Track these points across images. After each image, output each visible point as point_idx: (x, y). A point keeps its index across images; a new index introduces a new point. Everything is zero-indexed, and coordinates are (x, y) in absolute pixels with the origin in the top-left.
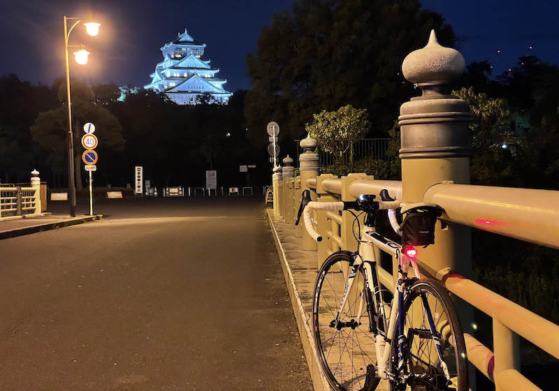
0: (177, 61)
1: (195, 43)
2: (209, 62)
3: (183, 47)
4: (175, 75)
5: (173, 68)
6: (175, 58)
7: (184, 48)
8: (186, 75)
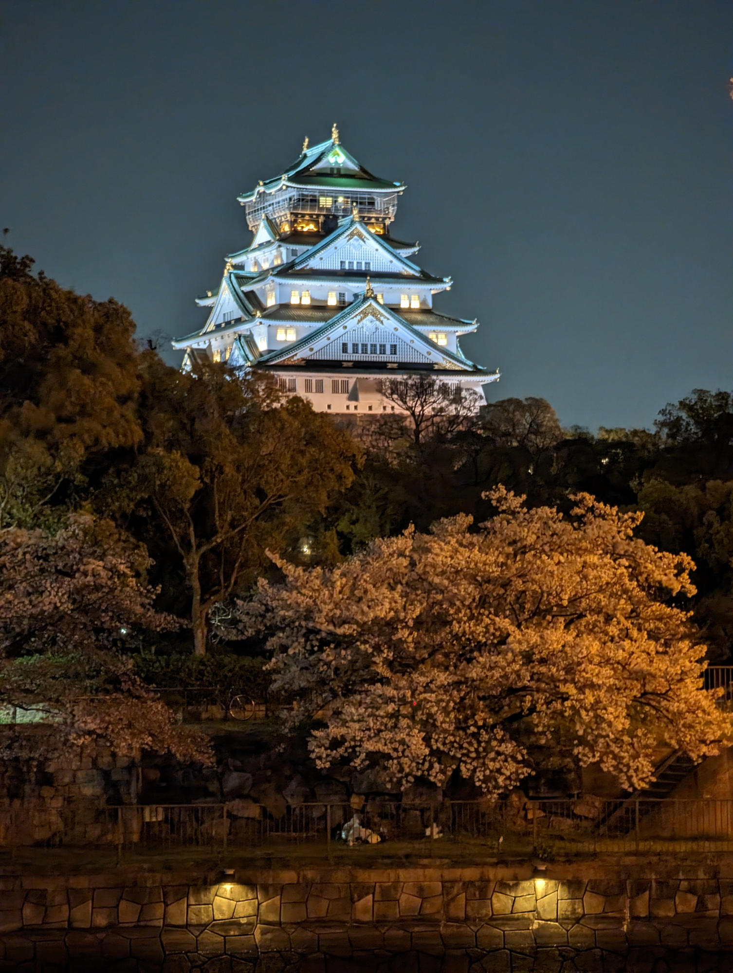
0: (301, 248)
1: (366, 177)
2: (415, 250)
3: (323, 194)
4: (295, 301)
5: (287, 271)
6: (295, 237)
7: (328, 197)
8: (332, 301)
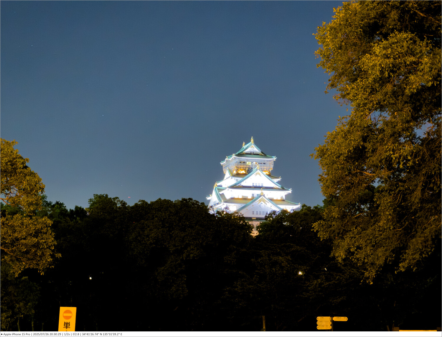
0: (240, 179)
1: (264, 154)
2: (279, 179)
3: (248, 160)
4: (236, 197)
5: (233, 187)
7: (249, 162)
8: (250, 197)
